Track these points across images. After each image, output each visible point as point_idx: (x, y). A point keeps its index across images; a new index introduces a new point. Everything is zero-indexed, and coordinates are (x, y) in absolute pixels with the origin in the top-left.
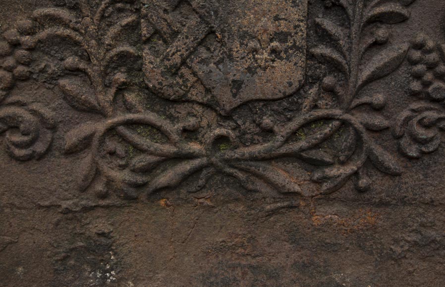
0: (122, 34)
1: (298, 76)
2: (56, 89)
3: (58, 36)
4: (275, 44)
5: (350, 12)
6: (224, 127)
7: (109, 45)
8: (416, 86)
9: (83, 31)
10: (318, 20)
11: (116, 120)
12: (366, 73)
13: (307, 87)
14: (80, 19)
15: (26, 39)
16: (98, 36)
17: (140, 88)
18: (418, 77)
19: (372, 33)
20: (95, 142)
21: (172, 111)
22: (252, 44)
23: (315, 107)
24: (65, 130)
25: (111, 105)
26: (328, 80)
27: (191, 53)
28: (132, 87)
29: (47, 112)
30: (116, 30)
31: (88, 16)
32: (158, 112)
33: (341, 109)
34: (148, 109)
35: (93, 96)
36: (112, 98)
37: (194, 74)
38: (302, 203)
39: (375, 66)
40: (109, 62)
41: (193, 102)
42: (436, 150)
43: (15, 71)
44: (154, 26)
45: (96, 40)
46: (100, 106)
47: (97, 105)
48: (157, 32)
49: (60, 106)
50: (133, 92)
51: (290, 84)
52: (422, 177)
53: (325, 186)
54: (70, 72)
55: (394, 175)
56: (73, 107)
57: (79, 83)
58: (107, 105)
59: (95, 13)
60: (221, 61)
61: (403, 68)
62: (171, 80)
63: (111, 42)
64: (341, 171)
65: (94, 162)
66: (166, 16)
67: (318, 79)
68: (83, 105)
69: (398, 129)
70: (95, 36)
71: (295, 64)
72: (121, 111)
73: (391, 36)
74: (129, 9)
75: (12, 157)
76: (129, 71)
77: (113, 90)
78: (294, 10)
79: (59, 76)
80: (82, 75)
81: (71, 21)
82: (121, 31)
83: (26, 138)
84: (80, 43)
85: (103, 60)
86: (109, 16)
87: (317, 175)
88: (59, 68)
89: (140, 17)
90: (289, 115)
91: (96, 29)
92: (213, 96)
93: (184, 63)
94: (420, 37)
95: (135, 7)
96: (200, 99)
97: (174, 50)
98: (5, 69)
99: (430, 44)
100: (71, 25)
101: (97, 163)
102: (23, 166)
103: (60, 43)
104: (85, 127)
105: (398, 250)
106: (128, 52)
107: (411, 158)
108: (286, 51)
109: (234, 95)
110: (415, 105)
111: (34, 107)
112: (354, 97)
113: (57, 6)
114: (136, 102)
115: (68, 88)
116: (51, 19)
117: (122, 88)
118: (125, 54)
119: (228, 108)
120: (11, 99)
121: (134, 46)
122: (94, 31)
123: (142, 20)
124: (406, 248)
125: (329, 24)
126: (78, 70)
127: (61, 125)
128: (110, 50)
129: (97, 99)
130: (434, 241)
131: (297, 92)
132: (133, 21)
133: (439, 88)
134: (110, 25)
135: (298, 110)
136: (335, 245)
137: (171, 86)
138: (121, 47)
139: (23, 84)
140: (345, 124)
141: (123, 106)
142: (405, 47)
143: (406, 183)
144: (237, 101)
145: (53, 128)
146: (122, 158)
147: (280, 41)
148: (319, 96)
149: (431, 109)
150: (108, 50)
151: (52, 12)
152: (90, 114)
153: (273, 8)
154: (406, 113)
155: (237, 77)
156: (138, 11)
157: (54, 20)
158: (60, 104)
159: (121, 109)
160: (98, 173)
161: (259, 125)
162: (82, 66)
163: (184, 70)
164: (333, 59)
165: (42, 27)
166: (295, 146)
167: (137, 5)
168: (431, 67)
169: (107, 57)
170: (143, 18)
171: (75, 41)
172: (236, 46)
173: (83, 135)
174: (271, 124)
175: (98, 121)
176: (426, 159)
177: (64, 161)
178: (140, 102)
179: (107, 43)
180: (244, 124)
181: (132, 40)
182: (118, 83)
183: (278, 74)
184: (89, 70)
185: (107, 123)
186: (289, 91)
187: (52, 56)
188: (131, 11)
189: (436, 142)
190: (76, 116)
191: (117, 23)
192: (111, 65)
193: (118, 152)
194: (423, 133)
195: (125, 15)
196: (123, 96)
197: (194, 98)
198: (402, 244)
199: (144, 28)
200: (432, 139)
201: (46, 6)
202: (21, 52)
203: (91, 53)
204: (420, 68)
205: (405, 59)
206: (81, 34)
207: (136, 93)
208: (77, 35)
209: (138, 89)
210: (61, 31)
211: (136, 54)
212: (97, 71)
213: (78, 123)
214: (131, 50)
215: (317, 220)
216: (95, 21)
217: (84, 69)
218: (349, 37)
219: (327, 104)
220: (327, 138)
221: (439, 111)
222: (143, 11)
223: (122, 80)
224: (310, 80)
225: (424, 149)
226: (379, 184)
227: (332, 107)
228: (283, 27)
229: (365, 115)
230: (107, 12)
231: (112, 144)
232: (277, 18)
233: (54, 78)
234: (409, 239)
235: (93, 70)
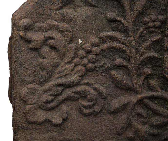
0: (151, 46)
2: (108, 76)
3: (113, 47)
7: (143, 52)
9: (128, 45)
11: (143, 95)
14: (126, 38)
15: (95, 49)
16: (136, 47)
17: (159, 77)
20: (130, 108)
24: (111, 99)
25: (141, 86)
28: (153, 76)
29: (103, 89)
30: (148, 44)
31: (132, 36)
34: (163, 89)
35: (130, 81)
36: (141, 83)
40: (141, 62)
43: (87, 66)
45: (135, 49)
46: (134, 87)
47: (132, 86)
49: (109, 86)
50: (153, 79)
54: (117, 67)
56: (118, 87)
57: (122, 73)
58: (138, 86)
59: (135, 34)
63: (144, 51)
65: (128, 119)
68: (124, 86)
70: (135, 47)
72: (146, 90)
74: (157, 32)
75: (81, 113)
76: (153, 67)
77: (143, 78)
79: (111, 69)
80: (124, 69)
81: (122, 39)
82: (151, 44)
83: (90, 103)
84: (125, 51)
85: (138, 61)
86: (144, 36)
88: (111, 64)
89: (164, 36)
91: (135, 43)
95: (161, 30)
98: (82, 65)
100: (122, 41)
101: (130, 120)
102: (86, 118)
103: (114, 51)
104: (124, 98)
106: (154, 56)
111: (96, 86)
113: (114, 30)
114: (156, 85)
115: (116, 76)
116: (110, 38)
117: (148, 77)
118: (152, 57)
120: (83, 82)
121: (158, 52)
122: (135, 44)
123: (166, 38)
126: (123, 66)
127: (109, 96)
128: (143, 55)
129: (132, 83)
132: (160, 38)
138: (149, 54)
139: (90, 73)
141: (147, 87)
145: (105, 98)
146: (145, 118)
150: (142, 55)
151: (112, 34)
152: (126, 91)
157: (112, 38)
158: (109, 85)
159: (146, 89)
160: (129, 125)
162: (125, 64)
165: (105, 42)
167: (162, 29)
169: (141, 59)
170: (166, 37)
171: (123, 50)
173: (122, 103)
175: (131, 95)
177: (109, 117)
178: (158, 85)
179: (142, 51)
181: (157, 49)
182: (146, 74)
184: (129, 66)
185: (138, 97)
187: (108, 58)
188: (159, 33)
190: (118, 92)
191: (148, 39)
192: (142, 64)
193: (143, 114)
195: (154, 35)
196: (148, 81)
199: (166, 42)
201: (108, 31)
202: (91, 56)
203: (132, 57)
206: (126, 46)
207: (156, 80)
208: (124, 46)
209: (157, 78)
210: (115, 44)
211: (159, 58)
212: (135, 67)
213: (119, 96)
214: (156, 55)
216: (136, 39)
217: (126, 66)
223: (149, 72)
230: (144, 33)
231: (139, 109)
233: (108, 70)
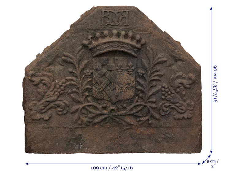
1: (133, 94)
2: (70, 97)
4: (127, 86)
5: (146, 78)
6: (113, 107)
7: (85, 86)
8: (163, 97)
10: (138, 80)
11: (85, 105)
12: (150, 94)
13: (135, 96)
14: (77, 80)
15: (64, 84)
18: (164, 95)
19: (152, 83)
20: (79, 111)
21: (100, 102)
22: (121, 86)
23: (137, 102)
26: (141, 95)
27: (105, 88)
29: (67, 103)
31: (79, 79)
32: (96, 102)
33: (144, 102)
34: (93, 102)
36: (84, 99)
37: (106, 93)
38: (134, 127)
39: (153, 92)
41: (105, 100)
42: (169, 114)
43: (60, 92)
44: (96, 81)
47: (80, 101)
48: (96, 83)
50: (89, 97)
51: (131, 96)
52: (165, 120)
53: (140, 123)
54: (74, 92)
55: (158, 120)
56: (74, 101)
57: (76, 95)
58: (83, 101)
59: (81, 78)
60: (113, 90)
61: (160, 92)
62: (100, 95)
64: (144, 119)
66: (99, 79)
67: (138, 95)
68: (77, 101)
69: (159, 108)
70: (81, 84)
71: (132, 91)
73: (157, 84)
76: (89, 92)
77: (85, 97)
78: (132, 78)
79: (71, 93)
82: (87, 82)
85: (82, 89)
87: (138, 120)
88: (71, 91)
89: (92, 79)
90: (131, 104)
91: (81, 82)
92: (111, 99)
93: (103, 90)
94: (164, 85)
96: (107, 99)
97: (101, 87)
98: (58, 92)
99: (166, 87)
100: (75, 81)
101: (79, 116)
103: (72, 85)
104: (77, 106)
105: (160, 140)
107: (162, 116)
108: (130, 88)
109: (116, 99)
110: (163, 102)
111: (64, 101)
112: (147, 99)
113: (72, 76)
115: (73, 96)
116: (70, 80)
117: (87, 96)
118: (88, 88)
119: (114, 102)
124: (162, 139)
125: (141, 81)
126: (76, 92)
127: (70, 106)
129: (80, 99)
130: (169, 137)
131: (133, 98)
133: (169, 98)
134: (85, 81)
135: (133, 102)
136: (143, 138)
137: (100, 96)
138: (87, 86)
139: (62, 95)
140: (145, 106)
141: (87, 101)
142: (160, 87)
143: (161, 122)
144: (117, 100)
145: (68, 107)
146: (86, 115)
147: (128, 85)
148: (138, 99)
149: (167, 103)
151: (71, 78)
152: (78, 103)
153: (126, 77)
154: (161, 104)
155: (117, 94)
156: (92, 77)
158: (71, 100)
160: (79, 118)
161: (122, 106)
162: (77, 91)
163: (103, 92)
164: (142, 90)
165: (68, 81)
166: (132, 112)
168: (167, 92)
169: (84, 89)
171: (76, 85)
172: (117, 87)
173: (76, 109)
174: (126, 106)
175: (80, 105)
176: (166, 115)
177: (70, 115)
178: (91, 100)
180: (119, 106)
181: (90, 84)
183: (128, 93)
185: (83, 105)
186: (130, 98)
187: (70, 88)
189: (169, 111)
190: (75, 103)
192: (84, 91)
193: (85, 113)
194: (165, 109)
195: (89, 78)
196: (87, 98)
197: (106, 99)
198: (161, 138)
199: (93, 82)
200: (168, 111)
202: (62, 88)
203: (80, 88)
204: (164, 92)
205: (160, 90)
206: (77, 83)
209: (91, 97)
210: (73, 83)
213: (75, 105)
214: (90, 87)
215: (138, 131)
216: (81, 80)
218: (146, 84)
219: (140, 101)
220: (141, 110)
221: (169, 103)
222: (94, 78)
223: (87, 95)
224: (136, 95)
225: (166, 113)
226: (154, 122)
227: (142, 102)
228: (129, 82)
229: (150, 104)
230: (84, 78)
231: (83, 111)
232: (127, 80)
234: (162, 137)
235: (80, 92)
